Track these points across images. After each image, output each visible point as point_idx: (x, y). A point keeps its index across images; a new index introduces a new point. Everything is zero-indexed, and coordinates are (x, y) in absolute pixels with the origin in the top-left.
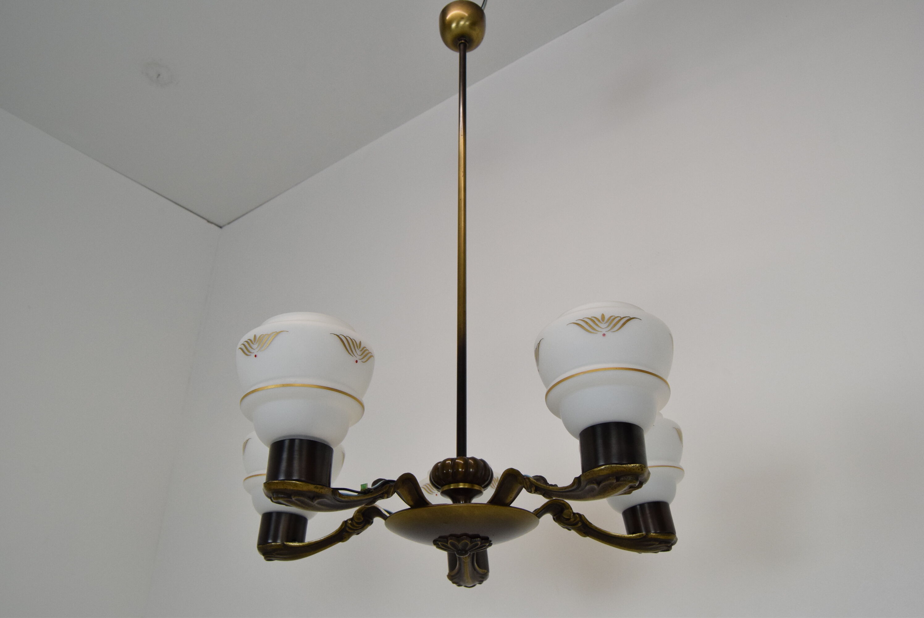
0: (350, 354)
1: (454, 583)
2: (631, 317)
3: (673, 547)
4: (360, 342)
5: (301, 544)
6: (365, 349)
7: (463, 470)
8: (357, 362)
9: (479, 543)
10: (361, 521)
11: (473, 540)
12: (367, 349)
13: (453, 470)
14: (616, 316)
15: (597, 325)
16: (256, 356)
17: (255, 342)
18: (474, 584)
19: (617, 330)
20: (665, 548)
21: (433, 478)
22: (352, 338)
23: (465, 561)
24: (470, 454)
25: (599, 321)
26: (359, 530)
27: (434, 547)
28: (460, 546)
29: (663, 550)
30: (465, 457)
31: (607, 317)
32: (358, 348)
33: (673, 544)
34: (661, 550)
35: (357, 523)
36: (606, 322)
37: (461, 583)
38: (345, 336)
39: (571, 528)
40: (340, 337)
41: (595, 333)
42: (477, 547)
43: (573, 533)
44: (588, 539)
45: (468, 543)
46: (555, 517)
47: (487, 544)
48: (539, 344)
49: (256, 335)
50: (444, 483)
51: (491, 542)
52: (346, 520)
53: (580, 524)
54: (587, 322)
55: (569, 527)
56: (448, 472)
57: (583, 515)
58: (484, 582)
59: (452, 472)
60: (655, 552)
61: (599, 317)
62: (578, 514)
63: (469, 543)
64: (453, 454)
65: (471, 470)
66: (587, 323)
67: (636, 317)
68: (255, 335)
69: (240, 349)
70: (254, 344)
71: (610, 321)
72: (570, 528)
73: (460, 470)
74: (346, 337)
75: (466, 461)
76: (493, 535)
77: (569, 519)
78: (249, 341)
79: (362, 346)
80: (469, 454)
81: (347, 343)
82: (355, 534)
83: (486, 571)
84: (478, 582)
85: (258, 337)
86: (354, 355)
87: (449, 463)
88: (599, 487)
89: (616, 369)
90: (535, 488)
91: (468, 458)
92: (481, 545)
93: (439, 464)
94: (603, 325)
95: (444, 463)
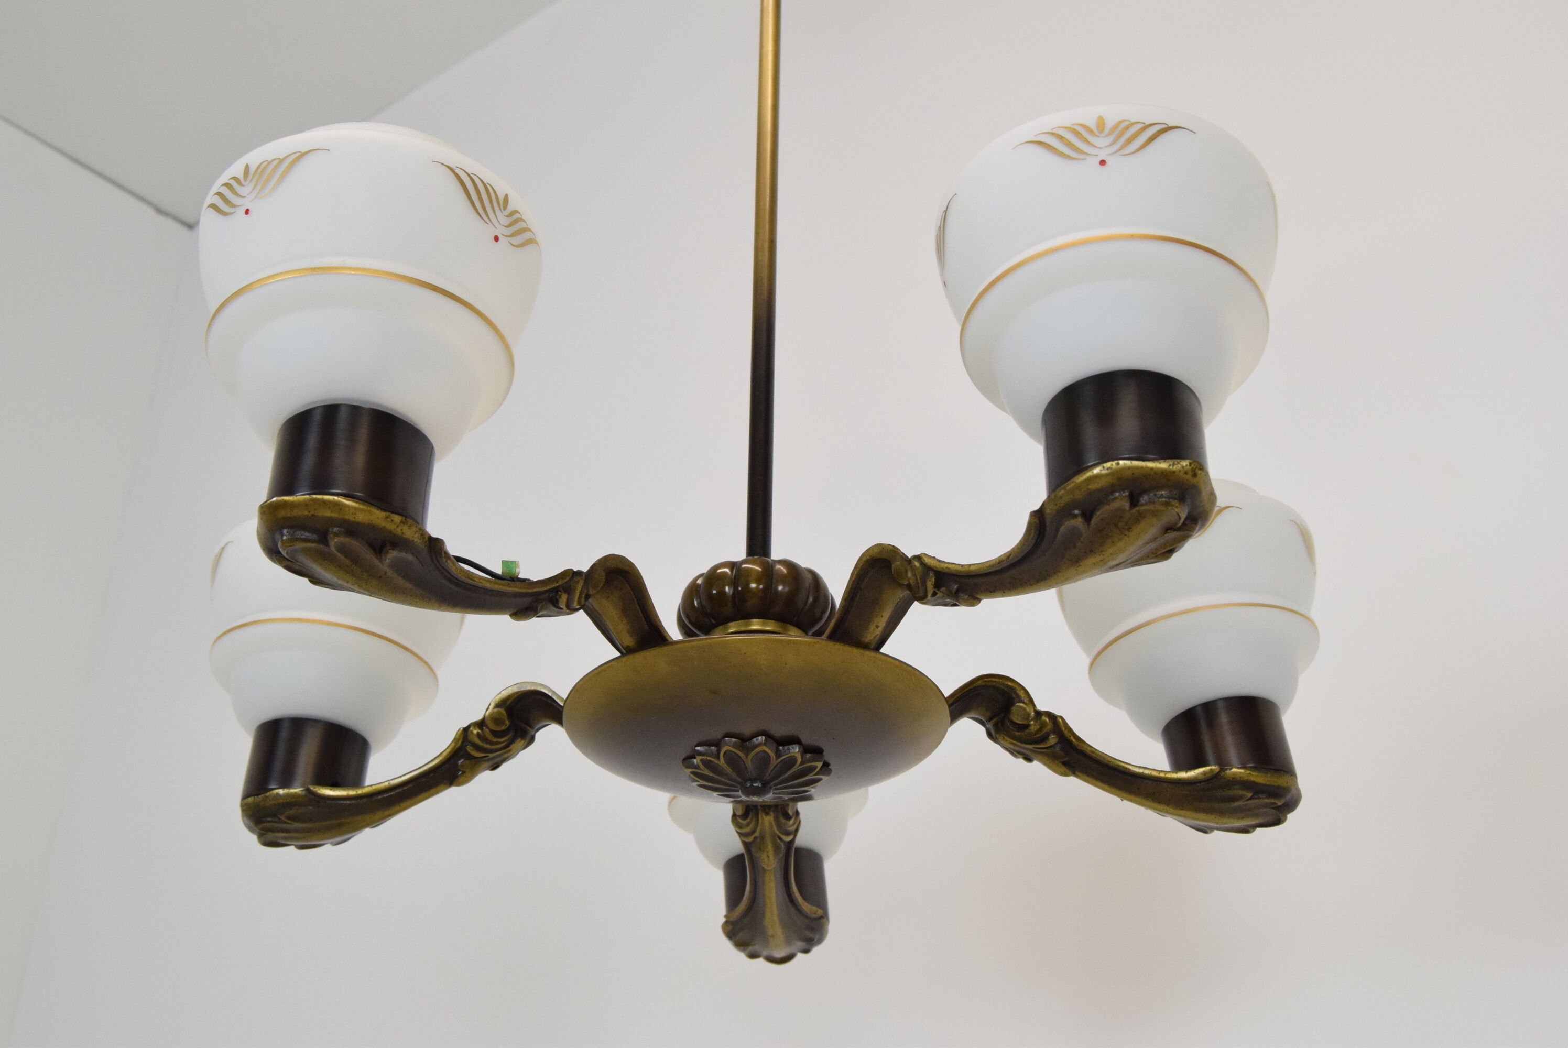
0: (480, 216)
1: (739, 948)
2: (1171, 124)
3: (1291, 814)
4: (507, 195)
5: (352, 793)
6: (517, 216)
7: (761, 587)
8: (496, 239)
9: (798, 758)
10: (503, 728)
11: (781, 748)
12: (523, 217)
13: (735, 588)
14: (1133, 121)
15: (1087, 141)
16: (247, 212)
17: (245, 180)
18: (792, 951)
19: (1134, 152)
21: (688, 617)
22: (485, 182)
23: (766, 868)
24: (779, 551)
25: (1090, 131)
26: (500, 753)
28: (749, 764)
29: (1264, 824)
30: (769, 559)
31: (1109, 125)
32: (500, 209)
34: (1259, 822)
35: (495, 734)
36: (1110, 134)
37: (758, 949)
38: (470, 173)
39: (1030, 750)
40: (456, 171)
41: (1082, 159)
43: (1038, 768)
44: (1074, 783)
45: (769, 756)
46: (990, 725)
47: (819, 765)
48: (946, 211)
49: (249, 165)
50: (713, 622)
51: (830, 767)
52: (465, 725)
53: (1053, 739)
54: (1061, 136)
55: (1027, 752)
56: (722, 593)
57: (1061, 717)
59: (734, 594)
60: (1244, 823)
61: (1092, 125)
62: (1049, 714)
63: (772, 754)
64: (737, 551)
65: (780, 588)
66: (1061, 138)
67: (1183, 126)
68: (247, 164)
69: (208, 209)
70: (243, 185)
71: (1117, 132)
72: (1028, 756)
73: (753, 585)
74: (472, 176)
75: (769, 570)
77: (1026, 727)
78: (233, 183)
79: (511, 207)
80: (777, 553)
81: (473, 188)
83: (820, 912)
84: (801, 945)
85: (252, 169)
86: (490, 220)
87: (725, 573)
88: (1089, 527)
89: (1132, 237)
90: (936, 580)
91: (775, 562)
92: (802, 763)
93: (699, 581)
94: (1101, 142)
95: (712, 577)
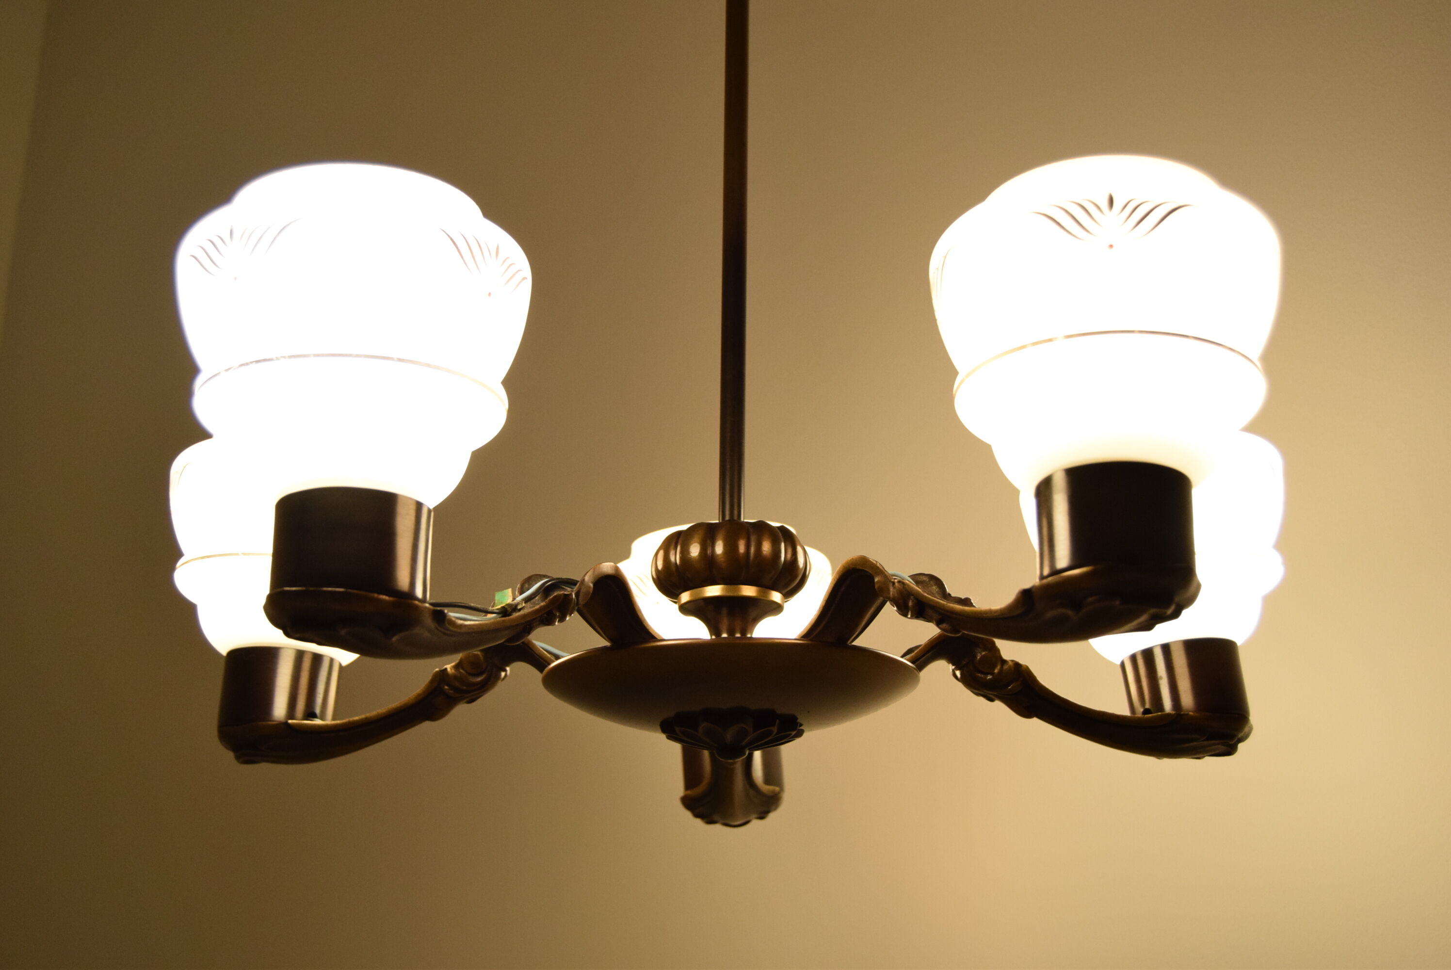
1: (697, 815)
3: (1241, 746)
5: (328, 724)
9: (775, 730)
18: (748, 819)
20: (1222, 748)
24: (750, 513)
26: (474, 693)
27: (663, 737)
28: (729, 735)
29: (1217, 752)
33: (1241, 740)
34: (1213, 753)
35: (471, 675)
36: (1118, 213)
37: (716, 817)
39: (994, 695)
42: (770, 738)
44: (1036, 724)
47: (794, 733)
51: (802, 728)
53: (1016, 687)
55: (990, 694)
58: (772, 816)
60: (1196, 756)
63: (749, 730)
72: (991, 696)
76: (809, 712)
82: (465, 701)
83: (777, 789)
84: (755, 816)
92: (776, 734)
